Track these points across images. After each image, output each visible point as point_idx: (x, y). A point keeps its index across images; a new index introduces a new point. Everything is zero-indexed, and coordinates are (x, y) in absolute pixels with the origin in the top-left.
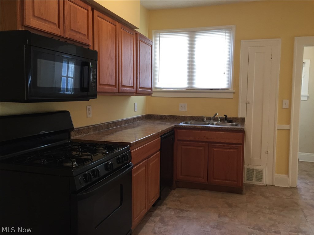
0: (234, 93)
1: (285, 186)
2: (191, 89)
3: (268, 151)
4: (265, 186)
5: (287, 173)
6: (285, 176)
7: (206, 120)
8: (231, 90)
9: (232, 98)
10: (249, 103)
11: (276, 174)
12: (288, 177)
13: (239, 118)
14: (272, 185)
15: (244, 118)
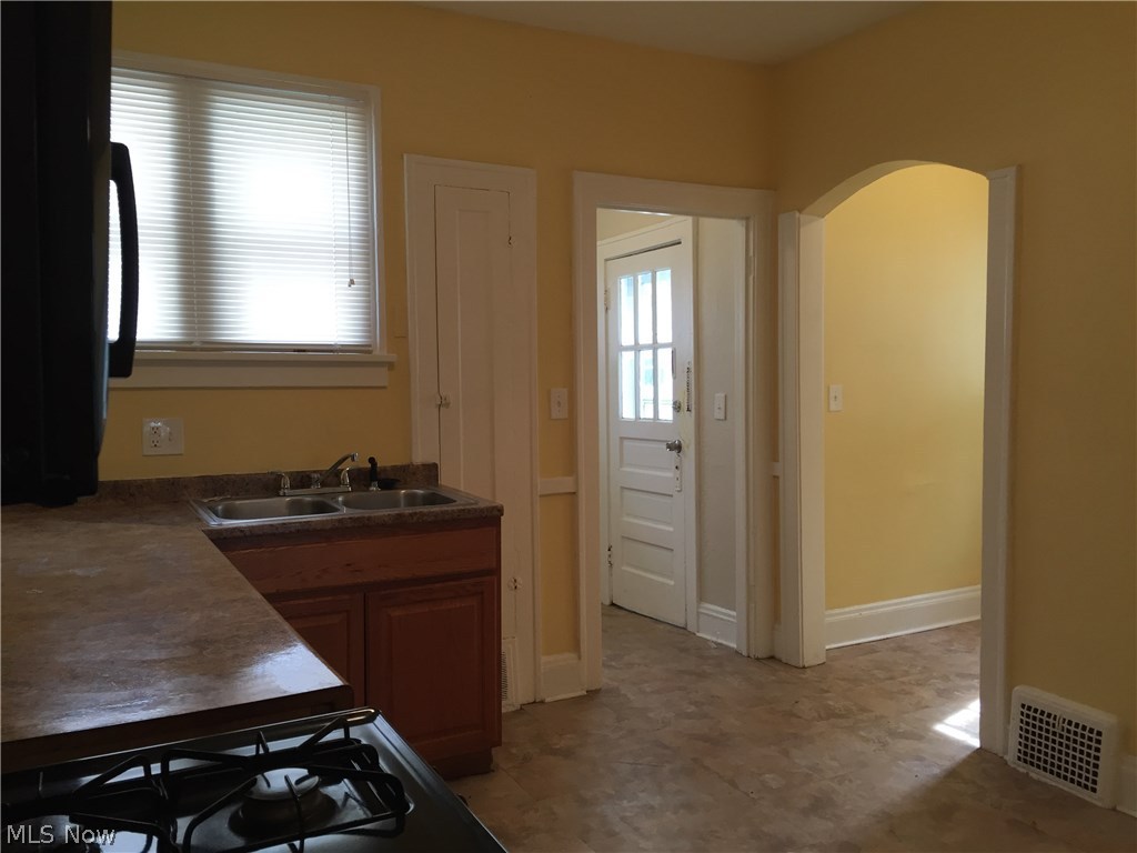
0: (390, 366)
1: (572, 695)
2: (202, 350)
3: (519, 579)
4: (516, 712)
5: (576, 646)
6: (570, 657)
7: (292, 487)
8: (380, 353)
9: (384, 387)
10: (447, 405)
11: (544, 659)
12: (580, 658)
13: (418, 466)
14: (534, 702)
15: (435, 466)
